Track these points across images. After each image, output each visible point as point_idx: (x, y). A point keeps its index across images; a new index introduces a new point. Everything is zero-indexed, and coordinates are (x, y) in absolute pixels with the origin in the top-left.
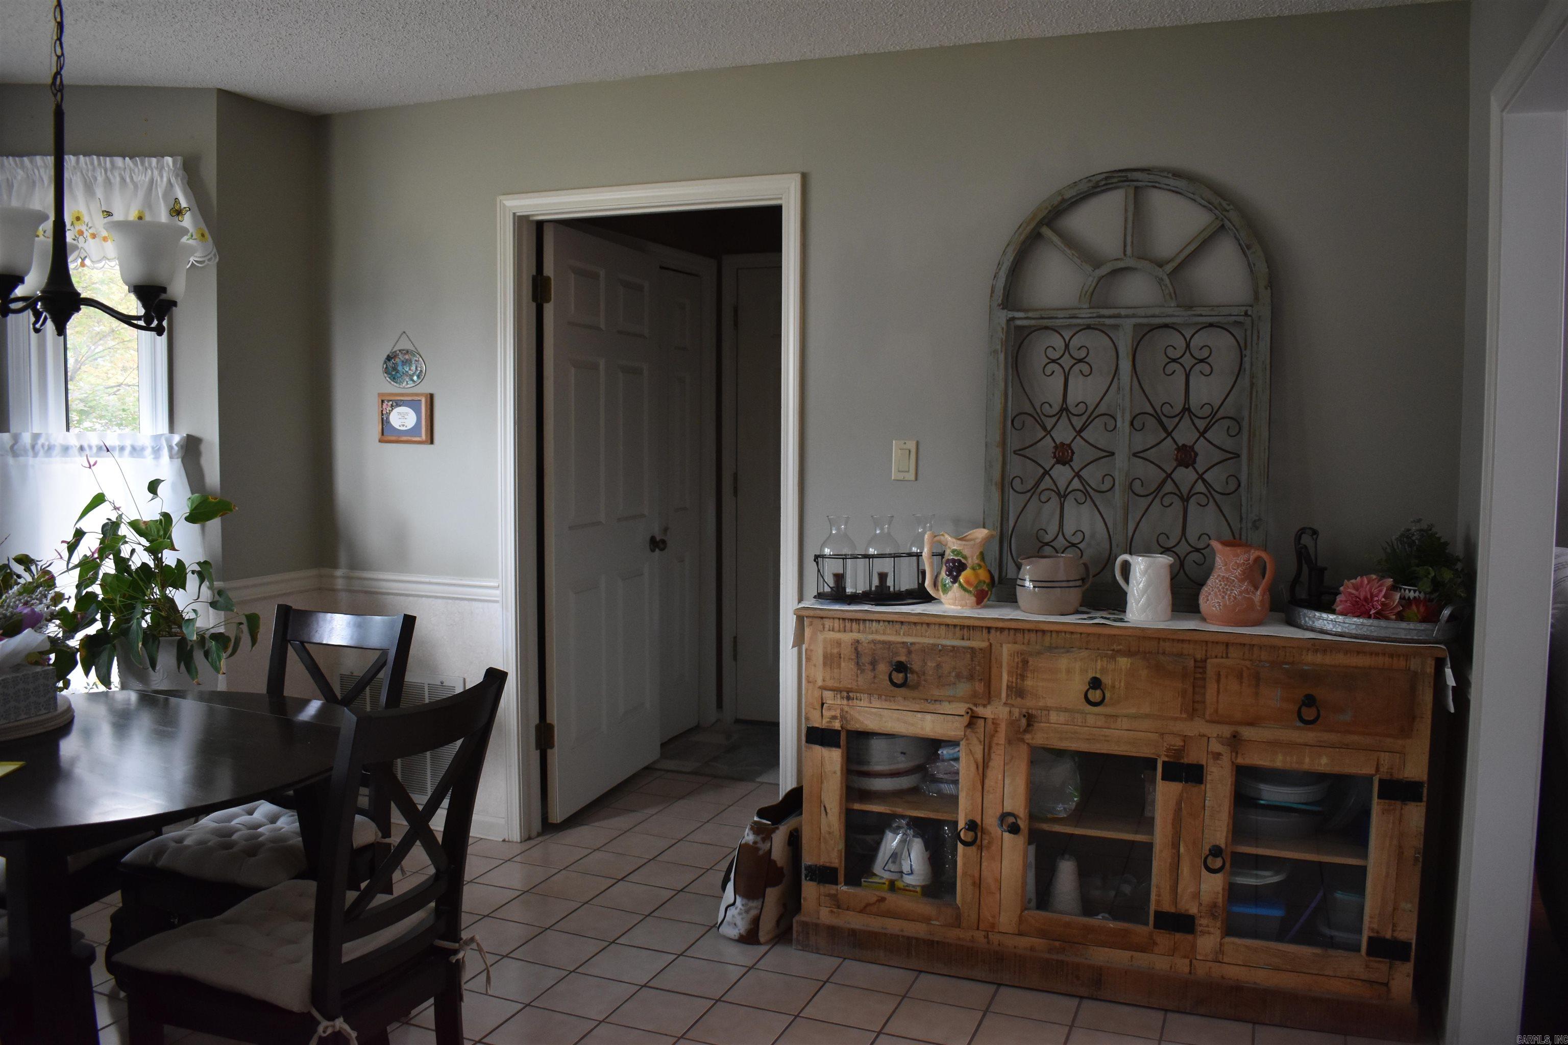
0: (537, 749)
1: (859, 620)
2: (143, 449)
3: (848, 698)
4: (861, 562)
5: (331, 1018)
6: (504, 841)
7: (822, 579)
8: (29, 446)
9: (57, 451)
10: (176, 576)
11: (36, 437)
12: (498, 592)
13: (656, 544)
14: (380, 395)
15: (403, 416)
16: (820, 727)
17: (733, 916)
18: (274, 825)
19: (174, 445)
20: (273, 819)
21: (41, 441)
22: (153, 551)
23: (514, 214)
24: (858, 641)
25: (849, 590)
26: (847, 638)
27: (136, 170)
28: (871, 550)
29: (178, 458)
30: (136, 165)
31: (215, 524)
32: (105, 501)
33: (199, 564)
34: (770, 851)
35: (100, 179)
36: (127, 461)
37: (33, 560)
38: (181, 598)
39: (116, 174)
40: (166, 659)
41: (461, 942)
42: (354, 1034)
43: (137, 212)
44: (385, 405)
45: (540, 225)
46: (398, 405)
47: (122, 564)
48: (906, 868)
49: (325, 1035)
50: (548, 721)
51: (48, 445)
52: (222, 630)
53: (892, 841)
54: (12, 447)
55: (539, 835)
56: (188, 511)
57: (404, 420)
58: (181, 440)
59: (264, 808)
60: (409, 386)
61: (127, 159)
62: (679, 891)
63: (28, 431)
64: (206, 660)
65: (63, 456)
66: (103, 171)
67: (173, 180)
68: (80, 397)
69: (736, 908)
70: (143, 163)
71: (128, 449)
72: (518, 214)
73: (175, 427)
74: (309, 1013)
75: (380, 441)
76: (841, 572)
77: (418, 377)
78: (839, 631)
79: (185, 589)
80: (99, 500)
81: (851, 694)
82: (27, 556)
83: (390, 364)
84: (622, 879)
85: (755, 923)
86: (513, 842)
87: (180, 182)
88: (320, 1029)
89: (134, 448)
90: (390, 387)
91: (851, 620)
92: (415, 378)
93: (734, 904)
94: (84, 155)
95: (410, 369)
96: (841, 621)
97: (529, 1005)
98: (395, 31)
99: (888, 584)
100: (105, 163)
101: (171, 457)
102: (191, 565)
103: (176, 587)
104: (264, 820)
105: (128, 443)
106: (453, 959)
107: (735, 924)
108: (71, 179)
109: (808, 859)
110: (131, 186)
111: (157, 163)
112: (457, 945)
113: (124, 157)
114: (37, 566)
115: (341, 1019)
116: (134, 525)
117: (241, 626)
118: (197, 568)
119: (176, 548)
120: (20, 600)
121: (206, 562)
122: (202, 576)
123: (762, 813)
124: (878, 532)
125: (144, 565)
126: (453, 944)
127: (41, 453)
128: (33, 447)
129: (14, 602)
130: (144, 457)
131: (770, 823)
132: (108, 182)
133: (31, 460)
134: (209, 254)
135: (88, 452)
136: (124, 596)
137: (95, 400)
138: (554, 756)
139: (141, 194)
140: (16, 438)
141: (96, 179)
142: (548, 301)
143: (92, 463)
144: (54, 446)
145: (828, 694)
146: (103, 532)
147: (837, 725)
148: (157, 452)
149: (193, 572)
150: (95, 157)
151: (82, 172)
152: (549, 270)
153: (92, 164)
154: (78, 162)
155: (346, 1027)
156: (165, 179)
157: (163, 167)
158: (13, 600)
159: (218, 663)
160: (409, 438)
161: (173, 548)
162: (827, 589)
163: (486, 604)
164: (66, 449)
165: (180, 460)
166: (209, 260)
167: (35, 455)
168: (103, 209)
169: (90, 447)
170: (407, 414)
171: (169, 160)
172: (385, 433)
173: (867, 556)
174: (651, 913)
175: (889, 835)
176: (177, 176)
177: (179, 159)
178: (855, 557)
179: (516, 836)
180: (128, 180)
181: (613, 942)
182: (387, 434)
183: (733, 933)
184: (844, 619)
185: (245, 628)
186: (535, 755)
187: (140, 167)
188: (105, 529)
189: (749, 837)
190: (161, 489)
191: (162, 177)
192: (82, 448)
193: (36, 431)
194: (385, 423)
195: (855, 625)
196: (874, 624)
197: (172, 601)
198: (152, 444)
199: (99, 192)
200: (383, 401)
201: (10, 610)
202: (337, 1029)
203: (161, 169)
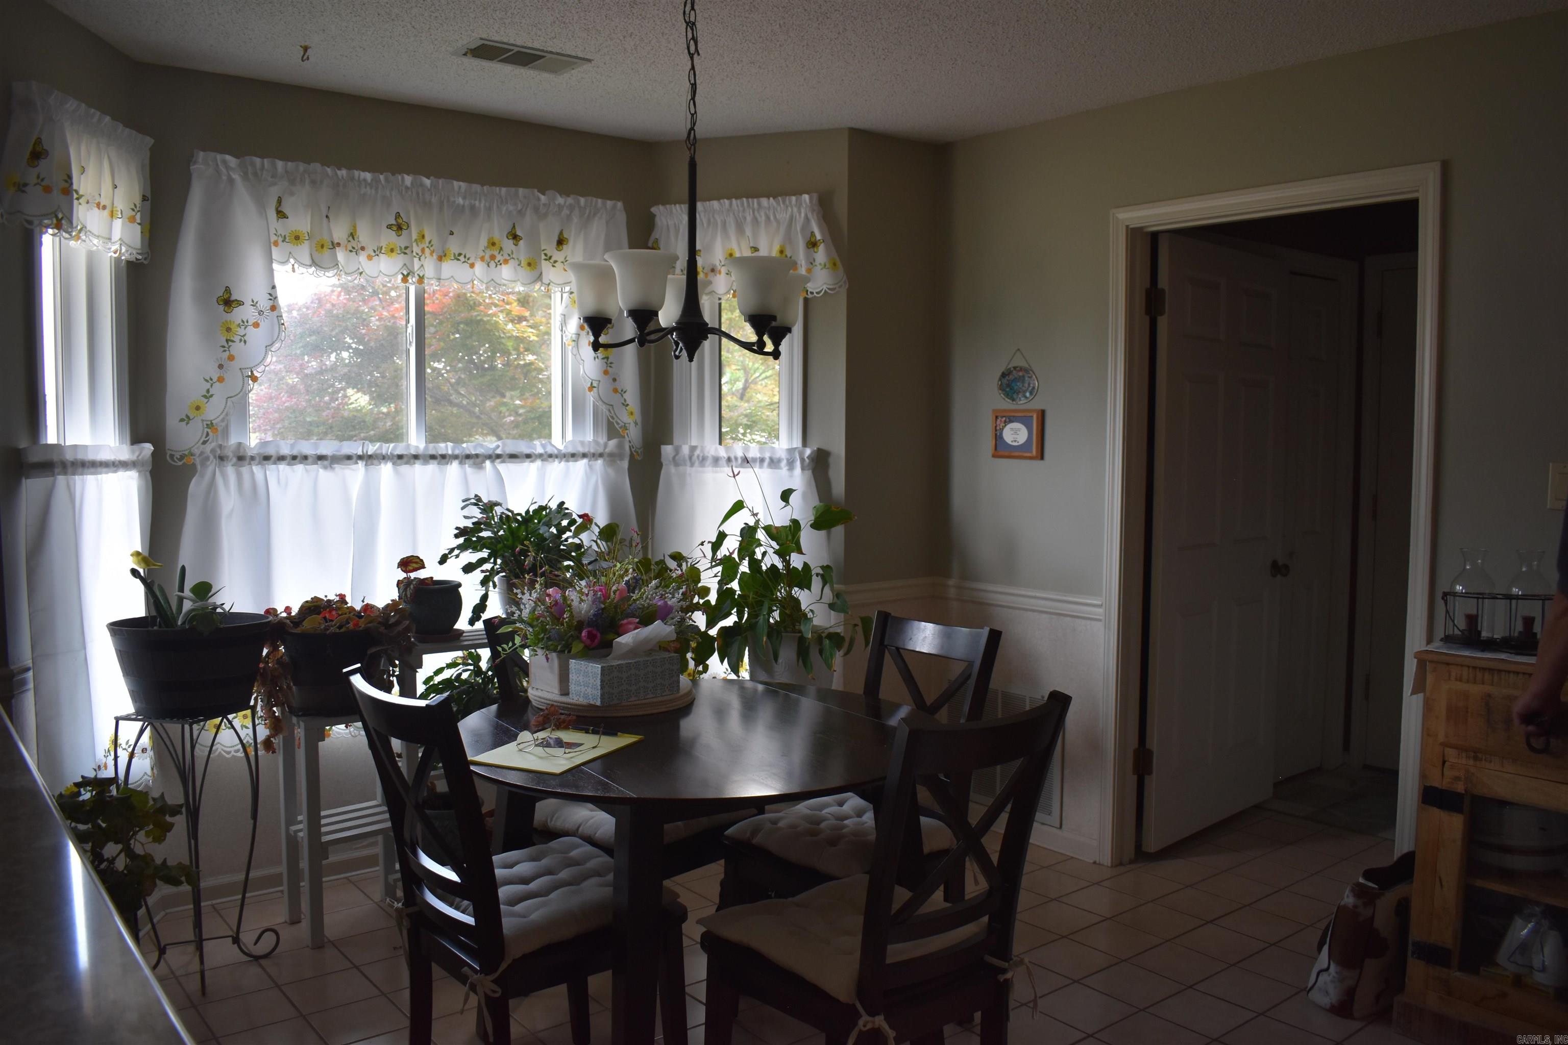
0: (1134, 774)
1: (1493, 670)
2: (779, 460)
3: (1476, 758)
4: (1502, 604)
5: (872, 1014)
6: (1095, 863)
7: (1451, 624)
8: (687, 457)
9: (709, 462)
10: (802, 578)
11: (693, 449)
12: (1101, 610)
13: (1277, 569)
14: (994, 411)
15: (1016, 431)
16: (1439, 786)
17: (1325, 983)
18: (860, 819)
19: (805, 458)
20: (860, 814)
21: (698, 452)
22: (782, 553)
23: (1127, 227)
24: (1489, 695)
25: (1485, 634)
26: (1476, 690)
27: (779, 209)
28: (1514, 589)
29: (808, 470)
30: (778, 204)
31: (839, 531)
32: (744, 507)
33: (822, 567)
34: (1373, 917)
35: (749, 219)
36: (765, 473)
37: (684, 557)
38: (804, 597)
39: (762, 214)
40: (788, 654)
41: (1011, 962)
42: (891, 1034)
43: (778, 247)
44: (998, 421)
45: (1154, 237)
46: (1011, 421)
47: (755, 564)
48: (1537, 963)
49: (864, 1029)
50: (1148, 746)
51: (703, 456)
52: (839, 630)
53: (1523, 930)
54: (674, 458)
55: (1131, 862)
56: (813, 518)
57: (1015, 436)
58: (812, 453)
59: (853, 801)
60: (1021, 402)
61: (771, 199)
62: (1271, 945)
63: (687, 444)
64: (820, 657)
65: (713, 467)
66: (751, 211)
67: (810, 215)
68: (745, 413)
69: (1329, 975)
70: (784, 202)
71: (767, 461)
72: (1131, 226)
73: (808, 441)
74: (854, 1005)
75: (994, 456)
76: (1475, 612)
77: (1031, 393)
78: (1468, 682)
79: (810, 590)
80: (738, 506)
81: (1480, 755)
82: (680, 554)
83: (1005, 381)
84: (1211, 922)
85: (1349, 996)
86: (1103, 865)
87: (815, 217)
88: (861, 1022)
89: (771, 460)
90: (1005, 404)
91: (1484, 669)
92: (1028, 394)
93: (1327, 969)
94: (736, 198)
95: (1023, 386)
96: (1471, 670)
97: (1091, 1036)
98: (1002, 55)
99: (1535, 631)
100: (753, 204)
101: (803, 469)
102: (816, 570)
103: (801, 588)
104: (851, 813)
105: (767, 455)
106: (1001, 978)
107: (1327, 992)
108: (725, 220)
109: (1416, 934)
110: (774, 224)
111: (797, 200)
112: (1007, 964)
113: (768, 197)
114: (687, 562)
115: (882, 1017)
116: (768, 529)
117: (857, 628)
118: (821, 572)
119: (804, 552)
120: (656, 593)
121: (828, 566)
122: (825, 579)
123: (1369, 874)
124: (1524, 569)
125: (773, 566)
126: (1000, 962)
127: (697, 463)
128: (690, 458)
129: (652, 595)
130: (780, 468)
131: (1377, 887)
132: (755, 221)
133: (689, 469)
134: (839, 282)
135: (734, 463)
136: (756, 593)
137: (757, 415)
138: (1152, 782)
139: (782, 230)
140: (677, 450)
141: (745, 218)
142: (1162, 314)
143: (736, 473)
144: (708, 457)
145: (1451, 753)
146: (741, 535)
147: (1460, 788)
148: (791, 464)
149: (817, 575)
150: (745, 199)
151: (734, 214)
152: (1163, 282)
153: (743, 205)
154: (731, 204)
155: (885, 1026)
156: (803, 215)
157: (801, 204)
158: (651, 593)
159: (830, 660)
160: (1021, 454)
161: (800, 552)
162: (1457, 632)
163: (1089, 622)
164: (716, 460)
165: (810, 471)
166: (840, 287)
167: (692, 465)
168: (751, 245)
169: (736, 459)
170: (1019, 429)
171: (806, 197)
172: (998, 449)
173: (1509, 597)
174: (1238, 962)
175: (1518, 922)
176: (813, 211)
177: (815, 196)
178: (1494, 597)
179: (1107, 859)
180: (772, 218)
181: (1191, 987)
182: (1001, 450)
183: (1325, 1001)
184: (1475, 668)
185: (859, 629)
186: (1132, 779)
187: (782, 206)
188: (743, 532)
189: (1349, 900)
190: (793, 498)
191: (800, 213)
192: (729, 460)
193: (694, 444)
194: (998, 439)
195: (1487, 676)
196: (1512, 676)
197: (797, 602)
198: (788, 457)
199: (748, 231)
200: (997, 417)
201: (648, 601)
202: (877, 1026)
203: (799, 206)
